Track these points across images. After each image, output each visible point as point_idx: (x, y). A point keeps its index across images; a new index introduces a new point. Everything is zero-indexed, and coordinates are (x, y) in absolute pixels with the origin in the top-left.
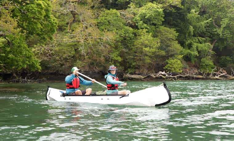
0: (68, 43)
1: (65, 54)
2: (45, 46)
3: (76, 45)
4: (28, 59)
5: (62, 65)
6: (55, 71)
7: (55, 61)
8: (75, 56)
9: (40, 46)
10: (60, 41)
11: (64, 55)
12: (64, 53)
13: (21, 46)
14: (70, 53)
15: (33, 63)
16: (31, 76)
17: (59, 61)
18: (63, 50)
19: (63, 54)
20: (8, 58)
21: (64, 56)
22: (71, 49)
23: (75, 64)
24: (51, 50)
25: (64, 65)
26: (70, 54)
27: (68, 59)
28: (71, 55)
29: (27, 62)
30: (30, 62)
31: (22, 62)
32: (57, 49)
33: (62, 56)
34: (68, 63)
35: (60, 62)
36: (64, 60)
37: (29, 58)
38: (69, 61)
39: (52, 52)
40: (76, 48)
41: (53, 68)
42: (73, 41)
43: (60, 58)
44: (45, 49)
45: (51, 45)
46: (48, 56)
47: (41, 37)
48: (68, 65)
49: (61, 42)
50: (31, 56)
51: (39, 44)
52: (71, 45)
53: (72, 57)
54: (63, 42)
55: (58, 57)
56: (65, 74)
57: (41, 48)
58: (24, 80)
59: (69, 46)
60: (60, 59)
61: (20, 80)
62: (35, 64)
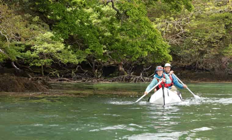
0: (214, 14)
1: (208, 34)
2: (175, 19)
3: (227, 17)
4: (151, 43)
5: (202, 53)
6: (190, 64)
7: (191, 45)
8: (226, 38)
9: (166, 20)
10: (199, 10)
11: (206, 35)
12: (207, 32)
13: (141, 20)
14: (217, 32)
15: (159, 49)
16: (150, 71)
17: (198, 46)
18: (205, 27)
19: (204, 34)
20: (118, 41)
21: (206, 37)
22: (218, 25)
23: (225, 51)
24: (184, 28)
25: (206, 53)
26: (216, 34)
27: (213, 43)
28: (219, 35)
29: (149, 47)
30: (154, 48)
31: (140, 47)
32: (194, 24)
33: (203, 38)
34: (213, 49)
35: (200, 48)
36: (205, 44)
37: (152, 40)
38: (214, 47)
39: (186, 30)
40: (227, 24)
41: (186, 57)
42: (222, 10)
43: (200, 41)
44: (174, 25)
45: (185, 19)
46: (178, 37)
47: (171, 4)
48: (214, 53)
49: (202, 13)
50: (155, 37)
51: (163, 16)
52: (218, 18)
53: (221, 39)
54: (204, 12)
55: (197, 39)
56: (207, 69)
57: (167, 23)
58: (138, 77)
59: (216, 19)
60: (199, 43)
61: (132, 78)
62: (162, 50)
